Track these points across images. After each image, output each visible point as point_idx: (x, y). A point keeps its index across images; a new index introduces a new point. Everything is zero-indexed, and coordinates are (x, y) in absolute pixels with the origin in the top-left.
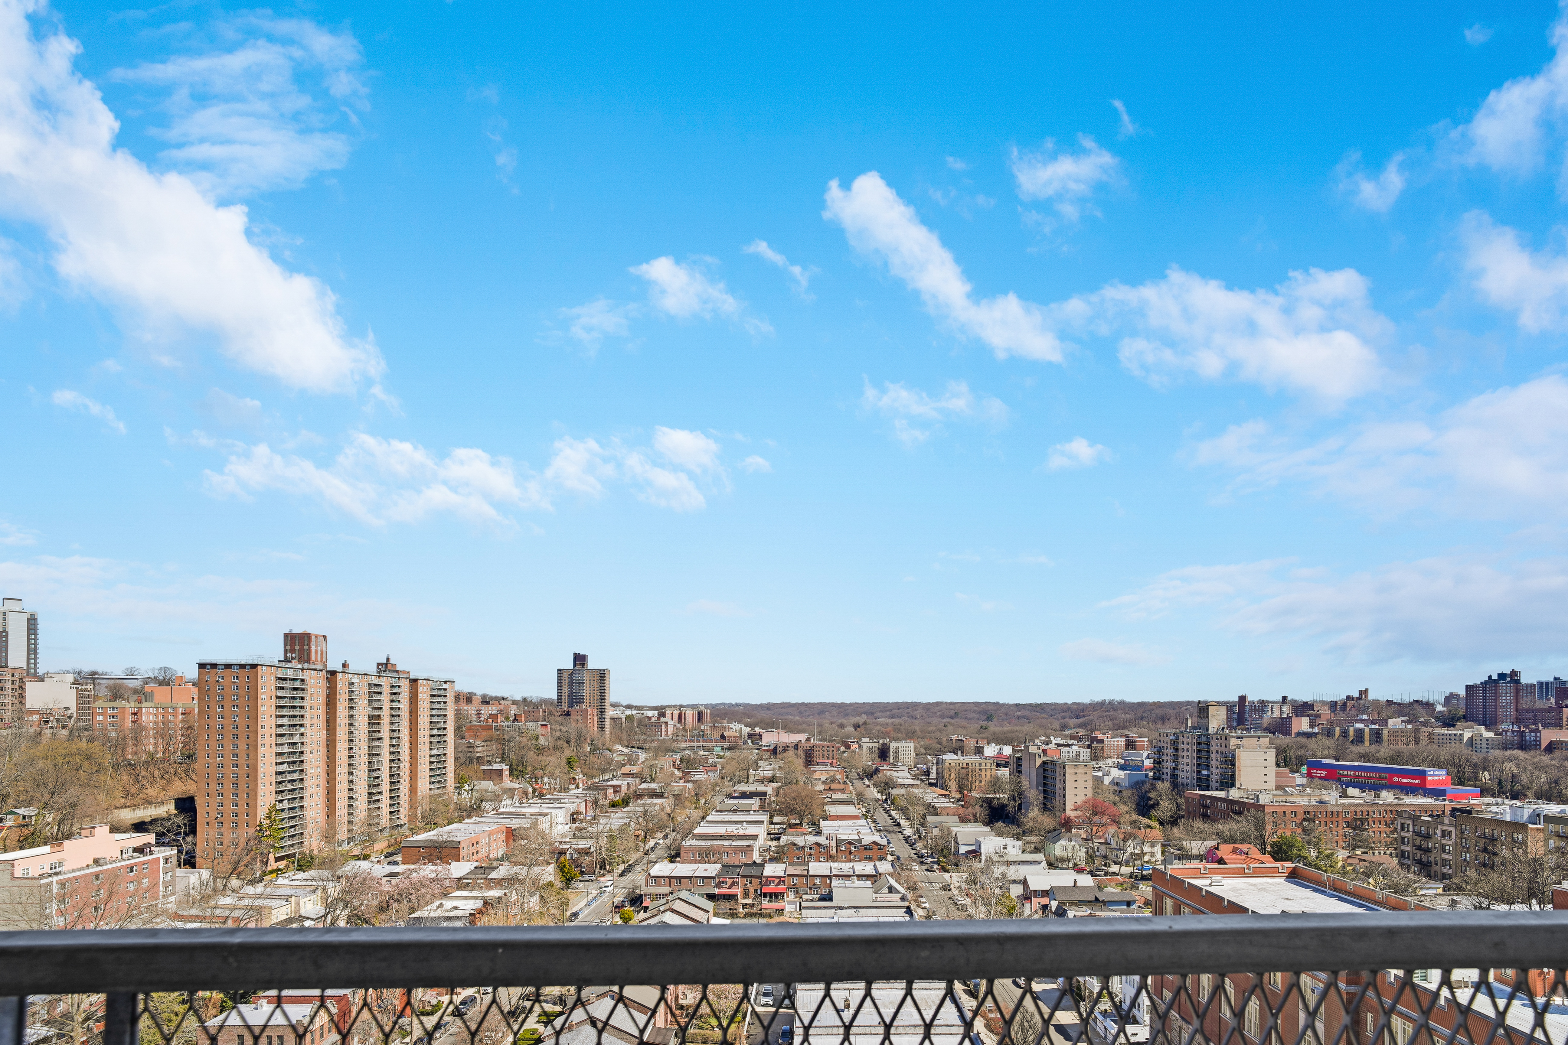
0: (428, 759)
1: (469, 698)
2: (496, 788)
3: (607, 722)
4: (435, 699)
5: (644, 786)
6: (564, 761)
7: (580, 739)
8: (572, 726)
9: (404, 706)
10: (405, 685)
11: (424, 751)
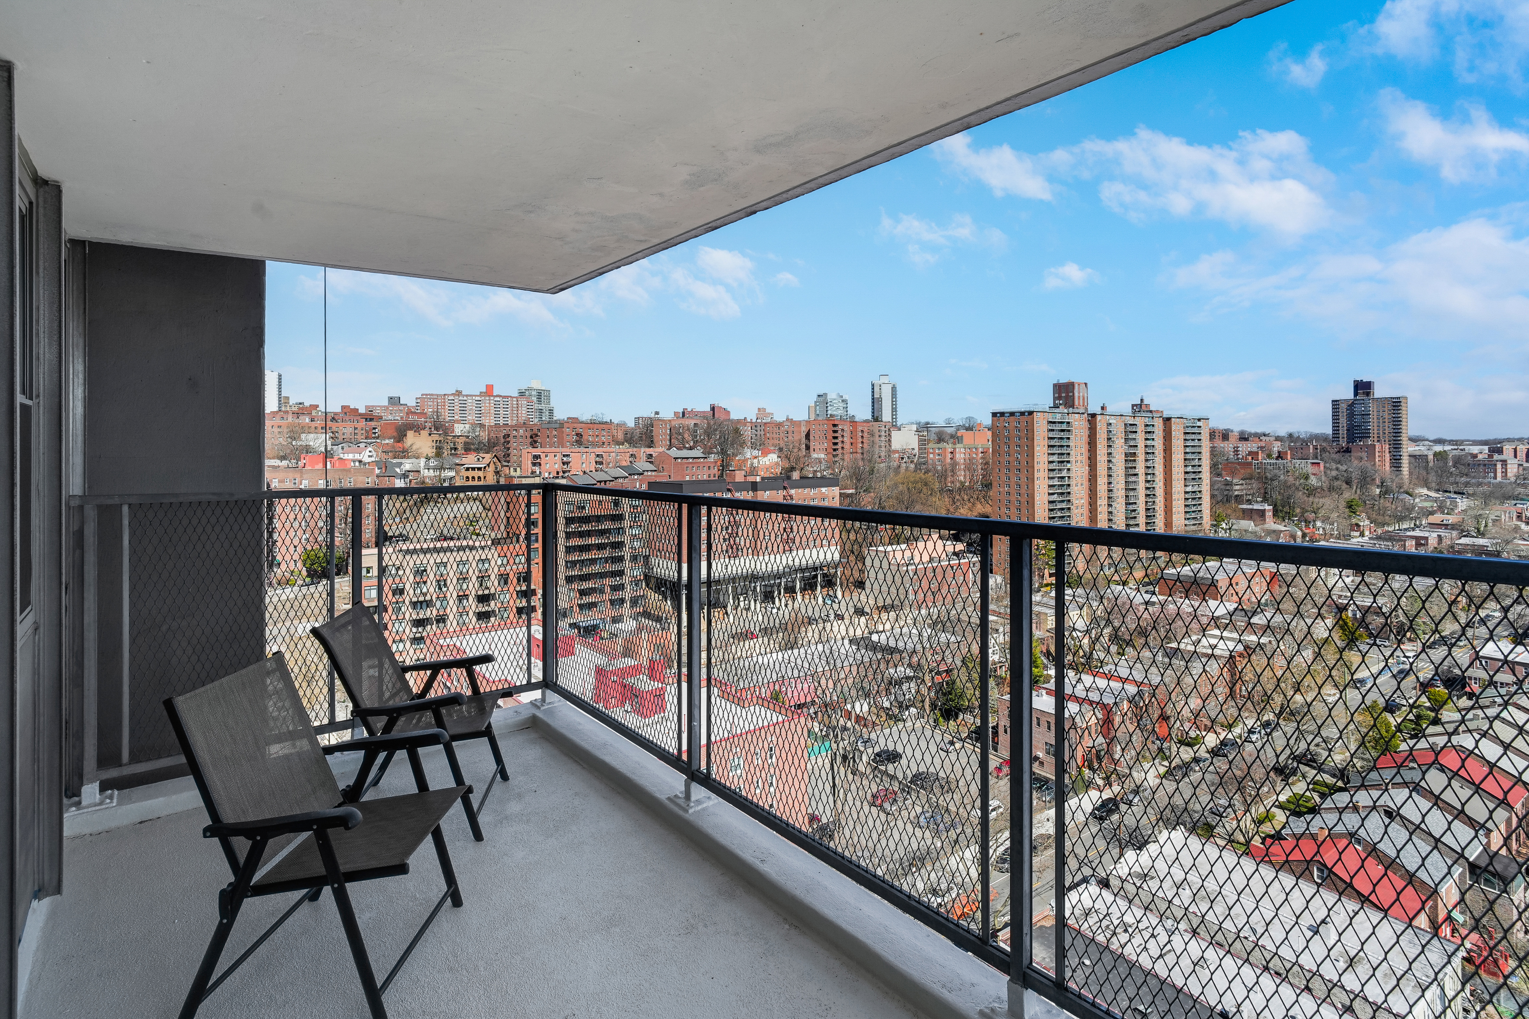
0: (1182, 496)
1: (1225, 436)
2: (1258, 529)
3: (1405, 462)
4: (1188, 437)
6: (1342, 504)
7: (1365, 480)
8: (1354, 465)
9: (1158, 443)
10: (1159, 425)
11: (1178, 487)
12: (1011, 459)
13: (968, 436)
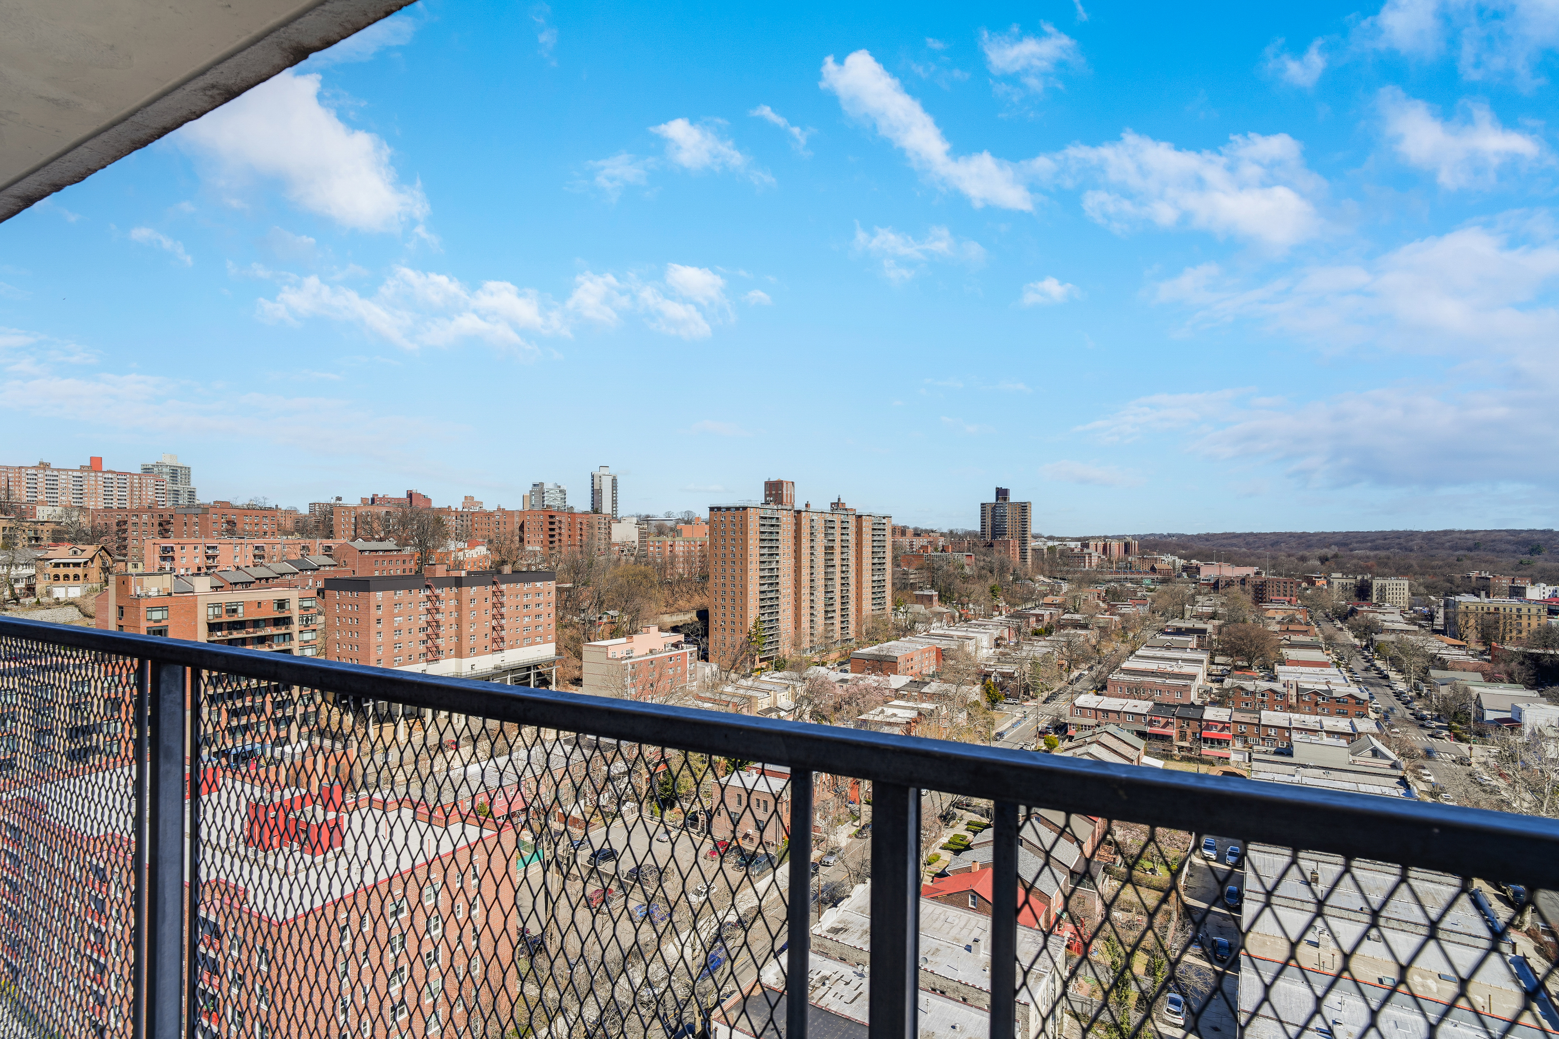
0: (870, 584)
1: (903, 531)
2: (928, 611)
3: (1029, 553)
4: (876, 532)
5: (1067, 616)
6: (987, 590)
7: (1003, 569)
8: (995, 557)
9: (852, 538)
10: (852, 522)
11: (867, 577)
12: (726, 552)
13: (686, 529)
